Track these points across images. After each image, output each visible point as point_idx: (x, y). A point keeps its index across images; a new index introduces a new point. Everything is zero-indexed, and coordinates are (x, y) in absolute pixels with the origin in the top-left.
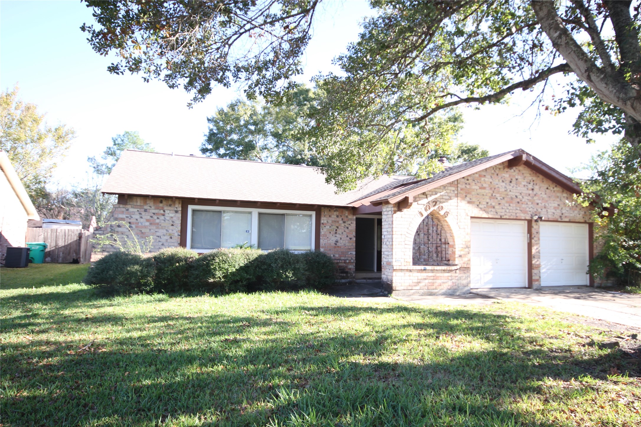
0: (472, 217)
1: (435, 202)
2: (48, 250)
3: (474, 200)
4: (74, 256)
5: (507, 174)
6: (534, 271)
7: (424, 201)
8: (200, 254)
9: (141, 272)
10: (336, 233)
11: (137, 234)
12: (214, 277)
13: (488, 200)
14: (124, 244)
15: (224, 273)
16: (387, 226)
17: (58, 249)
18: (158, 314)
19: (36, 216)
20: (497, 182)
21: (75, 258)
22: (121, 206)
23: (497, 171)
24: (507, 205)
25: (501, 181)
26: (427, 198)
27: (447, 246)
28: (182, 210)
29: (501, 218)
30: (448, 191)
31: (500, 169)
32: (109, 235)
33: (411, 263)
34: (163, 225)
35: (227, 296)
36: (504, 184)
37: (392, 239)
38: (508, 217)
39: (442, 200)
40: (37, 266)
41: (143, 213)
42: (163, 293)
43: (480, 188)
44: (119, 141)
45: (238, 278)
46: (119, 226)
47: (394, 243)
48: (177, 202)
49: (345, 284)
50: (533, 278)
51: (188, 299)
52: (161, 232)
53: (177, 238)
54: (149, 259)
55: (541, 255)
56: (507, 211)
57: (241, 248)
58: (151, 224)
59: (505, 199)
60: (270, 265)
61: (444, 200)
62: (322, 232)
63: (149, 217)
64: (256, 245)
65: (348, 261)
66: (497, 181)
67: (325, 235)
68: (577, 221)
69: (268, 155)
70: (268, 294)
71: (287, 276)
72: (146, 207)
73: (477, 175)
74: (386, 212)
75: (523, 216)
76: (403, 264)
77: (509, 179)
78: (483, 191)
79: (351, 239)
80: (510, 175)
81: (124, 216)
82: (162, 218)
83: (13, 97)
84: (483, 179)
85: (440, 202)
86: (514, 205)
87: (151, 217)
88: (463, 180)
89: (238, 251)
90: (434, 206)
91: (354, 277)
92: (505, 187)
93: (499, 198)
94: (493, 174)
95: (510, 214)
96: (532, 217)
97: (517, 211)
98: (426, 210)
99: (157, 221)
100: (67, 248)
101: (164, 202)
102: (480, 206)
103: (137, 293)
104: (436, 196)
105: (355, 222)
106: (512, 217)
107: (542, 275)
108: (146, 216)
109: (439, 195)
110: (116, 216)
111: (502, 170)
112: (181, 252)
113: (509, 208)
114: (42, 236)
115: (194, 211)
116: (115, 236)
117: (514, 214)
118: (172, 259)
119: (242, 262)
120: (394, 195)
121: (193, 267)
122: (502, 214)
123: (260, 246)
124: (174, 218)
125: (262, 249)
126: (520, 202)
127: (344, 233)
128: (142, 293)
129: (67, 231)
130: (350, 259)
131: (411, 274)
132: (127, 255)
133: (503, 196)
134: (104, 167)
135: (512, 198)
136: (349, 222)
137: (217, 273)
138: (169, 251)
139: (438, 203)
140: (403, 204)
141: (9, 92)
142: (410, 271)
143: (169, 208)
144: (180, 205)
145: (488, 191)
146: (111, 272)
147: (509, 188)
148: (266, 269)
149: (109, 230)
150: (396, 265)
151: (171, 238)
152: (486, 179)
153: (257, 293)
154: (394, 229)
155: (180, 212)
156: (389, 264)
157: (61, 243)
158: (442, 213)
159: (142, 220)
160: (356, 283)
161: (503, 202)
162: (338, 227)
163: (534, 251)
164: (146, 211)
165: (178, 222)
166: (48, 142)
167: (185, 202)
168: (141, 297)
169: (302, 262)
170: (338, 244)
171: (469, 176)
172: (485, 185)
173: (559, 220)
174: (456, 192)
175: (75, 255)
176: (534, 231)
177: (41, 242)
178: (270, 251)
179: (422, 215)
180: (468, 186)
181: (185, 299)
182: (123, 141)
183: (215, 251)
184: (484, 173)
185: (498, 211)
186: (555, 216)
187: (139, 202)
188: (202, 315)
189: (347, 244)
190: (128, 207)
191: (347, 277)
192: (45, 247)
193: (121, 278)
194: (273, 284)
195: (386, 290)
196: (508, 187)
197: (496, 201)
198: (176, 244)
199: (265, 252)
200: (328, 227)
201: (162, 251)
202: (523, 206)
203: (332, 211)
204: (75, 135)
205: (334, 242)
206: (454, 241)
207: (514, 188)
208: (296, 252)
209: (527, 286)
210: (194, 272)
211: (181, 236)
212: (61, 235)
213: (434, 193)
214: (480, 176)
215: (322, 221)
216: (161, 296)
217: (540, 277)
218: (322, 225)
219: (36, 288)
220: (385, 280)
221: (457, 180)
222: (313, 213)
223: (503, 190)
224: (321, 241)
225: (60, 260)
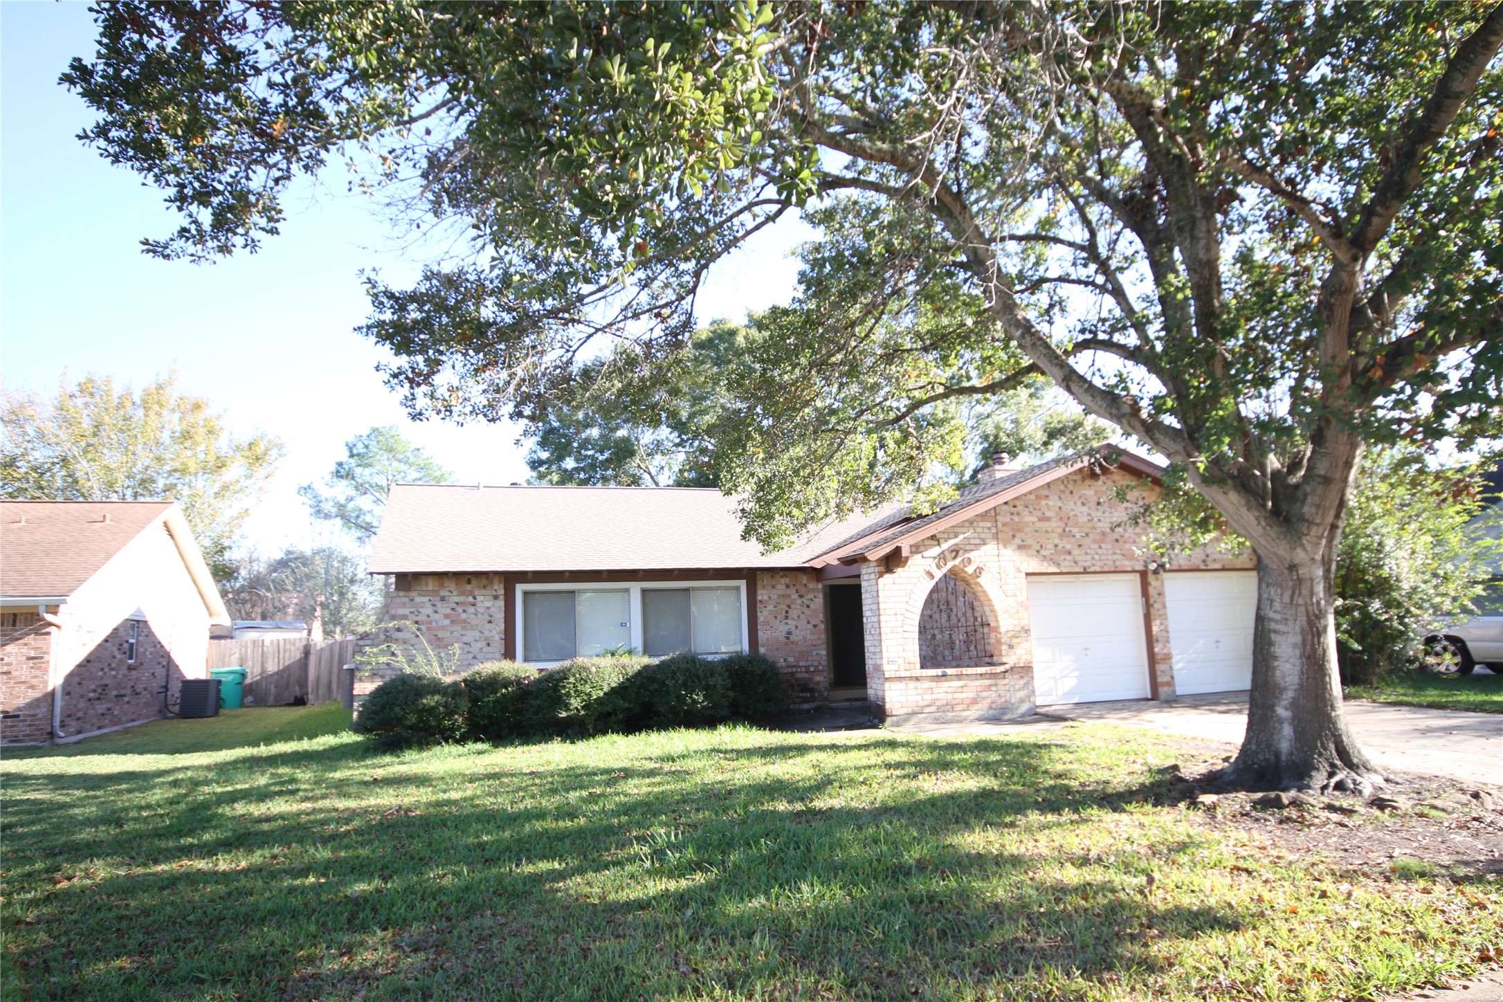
0: (1028, 574)
1: (955, 552)
2: (248, 681)
3: (1029, 542)
4: (297, 691)
5: (1089, 491)
6: (1160, 667)
7: (935, 551)
8: (541, 671)
9: (446, 706)
10: (787, 618)
11: (429, 642)
12: (568, 710)
13: (1057, 541)
14: (411, 660)
15: (583, 700)
16: (869, 601)
17: (265, 677)
18: (482, 771)
19: (224, 619)
20: (1072, 506)
21: (298, 694)
22: (401, 594)
23: (1071, 487)
24: (1095, 546)
25: (1079, 503)
26: (939, 545)
27: (986, 630)
28: (505, 595)
29: (1085, 572)
30: (979, 530)
31: (1075, 481)
32: (384, 646)
33: (918, 666)
34: (473, 622)
35: (592, 741)
36: (1085, 509)
37: (879, 622)
38: (1098, 569)
39: (968, 547)
40: (233, 713)
41: (439, 604)
42: (483, 741)
43: (1040, 520)
44: (360, 449)
45: (609, 708)
46: (399, 630)
47: (883, 631)
48: (496, 581)
49: (808, 711)
50: (1160, 680)
51: (525, 748)
52: (471, 635)
53: (498, 645)
54: (455, 684)
55: (1171, 635)
56: (1097, 557)
57: (613, 655)
58: (452, 622)
59: (1091, 536)
60: (663, 683)
61: (972, 547)
62: (761, 617)
63: (448, 611)
64: (640, 649)
65: (812, 669)
66: (1072, 503)
67: (766, 623)
68: (1239, 566)
69: (663, 464)
70: (663, 733)
71: (694, 701)
72: (443, 593)
73: (1032, 497)
74: (867, 574)
75: (1128, 565)
76: (902, 668)
77: (1095, 499)
78: (1046, 524)
79: (815, 626)
80: (1096, 492)
81: (406, 611)
82: (472, 610)
83: (168, 390)
84: (1043, 502)
85: (966, 551)
86: (1109, 546)
87: (453, 609)
88: (1005, 507)
89: (607, 662)
90: (955, 558)
91: (826, 699)
92: (1089, 515)
93: (1078, 536)
94: (1063, 492)
95: (1102, 563)
96: (1146, 566)
97: (1115, 557)
98: (939, 567)
99: (464, 616)
100: (283, 676)
101: (474, 582)
102: (1043, 552)
103: (440, 743)
104: (957, 540)
105: (821, 595)
106: (1106, 569)
107: (1175, 674)
108: (444, 609)
109: (961, 537)
110: (393, 612)
111: (1079, 483)
112: (508, 668)
113: (1100, 551)
114: (237, 655)
115: (526, 594)
116: (394, 647)
117: (1111, 563)
118: (494, 683)
119: (614, 680)
120: (876, 545)
121: (531, 693)
122: (1087, 564)
123: (647, 650)
124: (493, 610)
125: (650, 656)
126: (1121, 540)
127: (803, 616)
128: (447, 742)
129: (282, 643)
130: (816, 664)
131: (918, 684)
132: (420, 678)
133: (1087, 530)
134: (331, 503)
135: (1103, 534)
136: (811, 596)
137: (573, 701)
138: (488, 667)
139: (961, 552)
140: (893, 561)
141: (161, 381)
142: (917, 679)
143: (484, 592)
144: (502, 586)
145: (1055, 524)
146: (397, 709)
147: (1097, 514)
148: (656, 690)
149: (383, 637)
150: (889, 671)
151: (488, 645)
152: (1051, 503)
153: (643, 734)
154: (881, 606)
155: (502, 597)
156: (878, 668)
157: (272, 667)
158: (970, 570)
159: (437, 616)
160: (831, 709)
161: (1087, 541)
162: (789, 607)
163: (1155, 629)
164: (443, 599)
165: (500, 616)
166: (235, 471)
167: (510, 579)
168: (447, 748)
169: (720, 674)
170: (793, 638)
171: (1016, 498)
172: (1048, 514)
173: (1202, 567)
174: (994, 530)
175: (297, 688)
176: (1152, 591)
177: (237, 668)
178: (663, 658)
179: (932, 577)
180: (1016, 518)
181: (520, 749)
182: (367, 447)
183: (567, 663)
184: (1045, 492)
185: (1077, 558)
186: (1193, 560)
187: (431, 585)
188: (551, 768)
189: (809, 637)
190: (413, 594)
191: (813, 699)
192: (244, 675)
193: (412, 719)
194: (670, 716)
195: (875, 717)
196: (1094, 514)
197: (1073, 540)
198: (498, 655)
199: (655, 661)
200: (771, 607)
201: (476, 668)
202: (1127, 546)
203: (777, 577)
204: (284, 451)
205: (784, 634)
206: (997, 621)
207: (1107, 514)
208: (710, 658)
209: (1149, 696)
210: (533, 702)
211: (506, 639)
212: (271, 650)
213: (952, 535)
214: (1038, 497)
215: (759, 598)
216: (480, 746)
217: (1172, 677)
218: (759, 605)
219: (266, 745)
220: (873, 699)
221: (995, 508)
222: (742, 584)
223: (1085, 519)
224: (760, 633)
225: (271, 699)
